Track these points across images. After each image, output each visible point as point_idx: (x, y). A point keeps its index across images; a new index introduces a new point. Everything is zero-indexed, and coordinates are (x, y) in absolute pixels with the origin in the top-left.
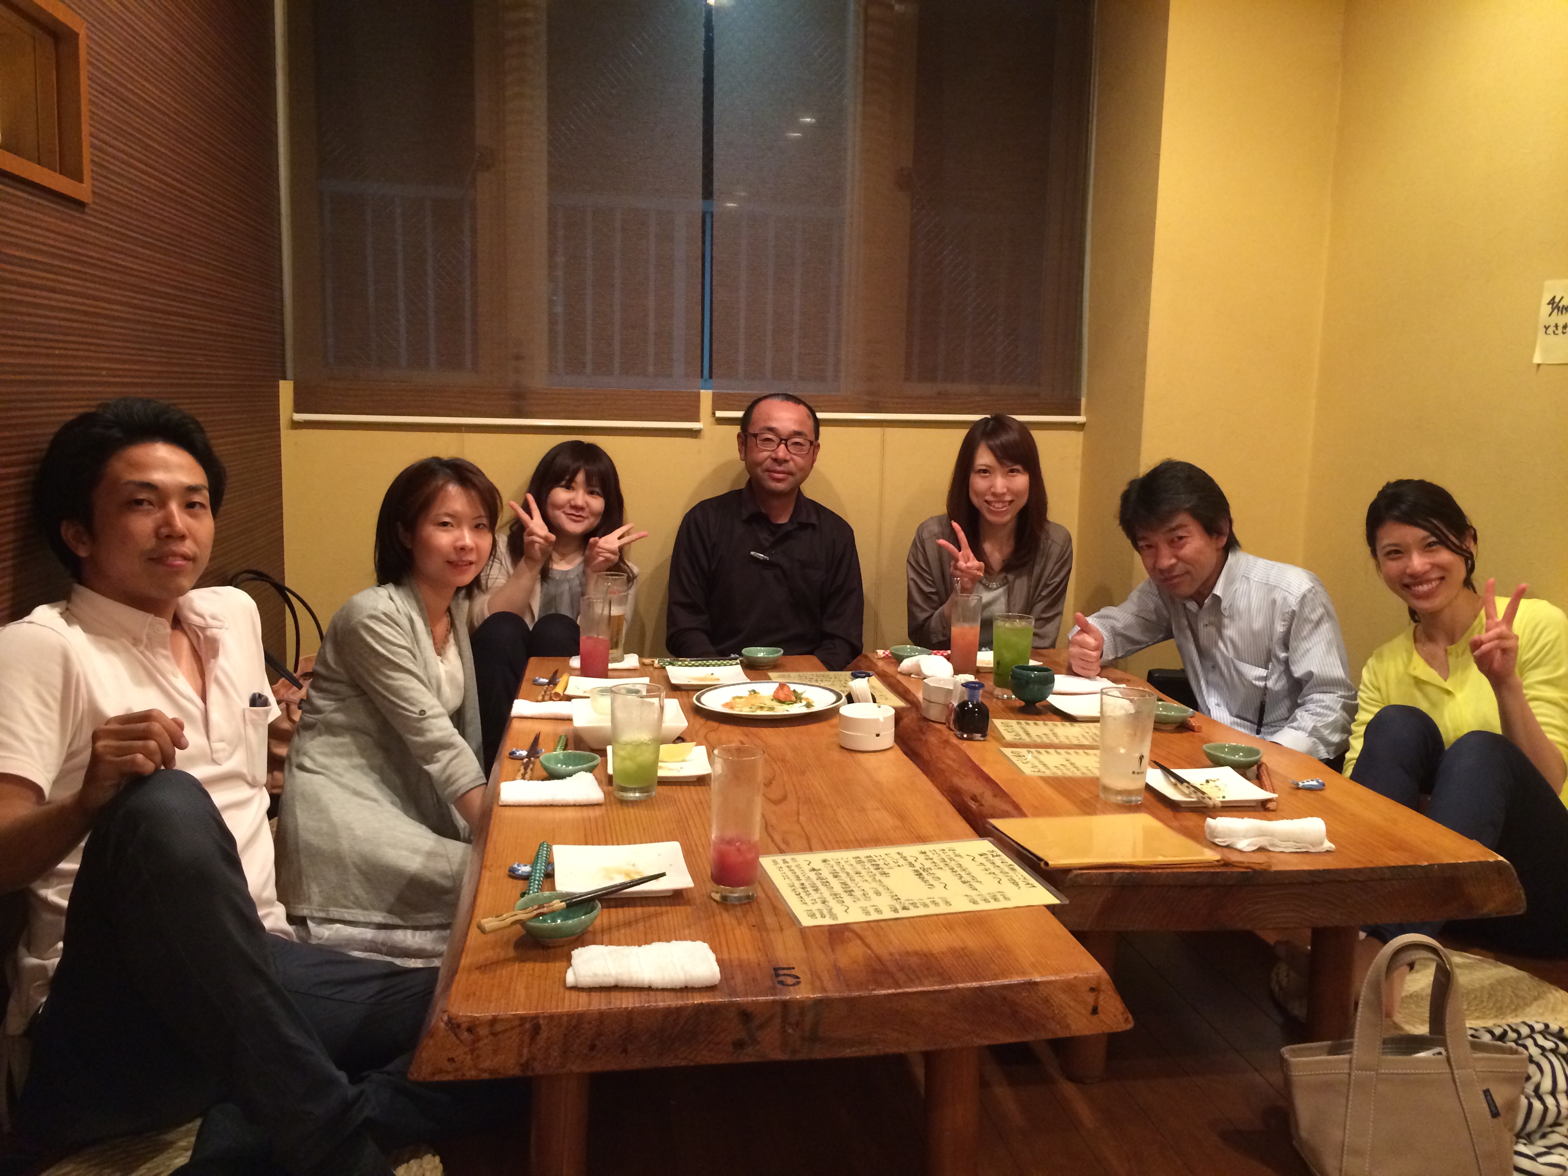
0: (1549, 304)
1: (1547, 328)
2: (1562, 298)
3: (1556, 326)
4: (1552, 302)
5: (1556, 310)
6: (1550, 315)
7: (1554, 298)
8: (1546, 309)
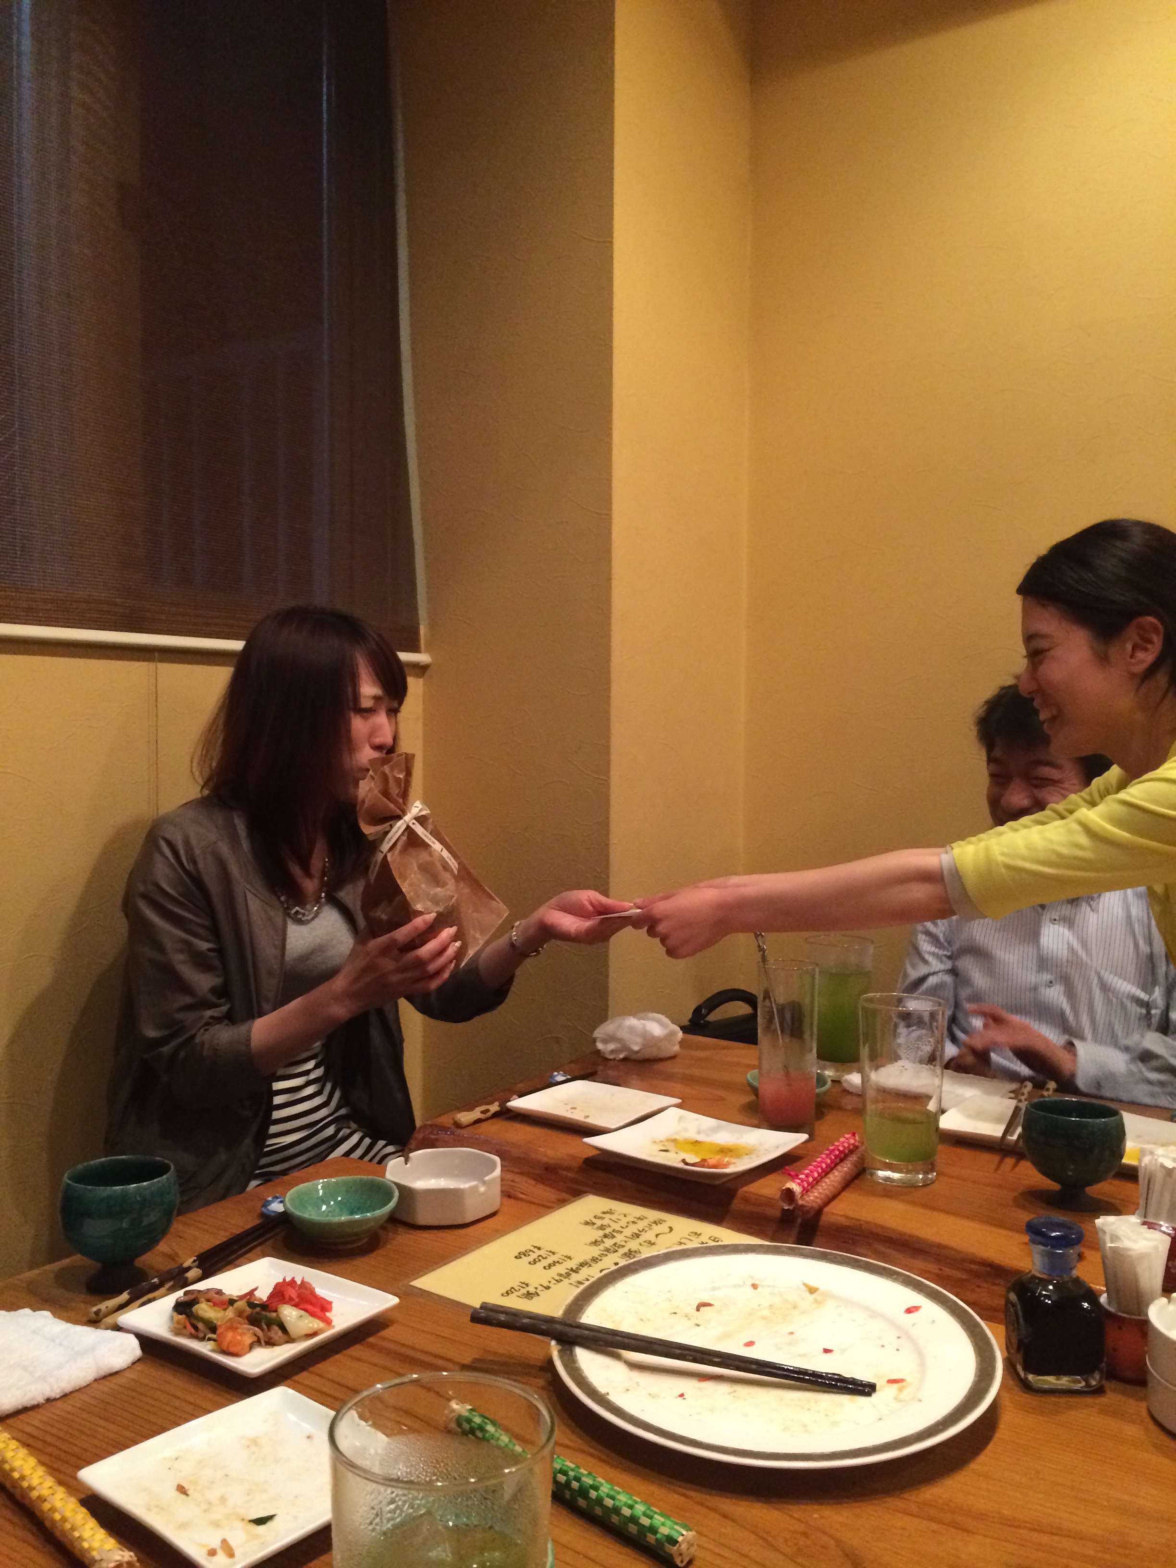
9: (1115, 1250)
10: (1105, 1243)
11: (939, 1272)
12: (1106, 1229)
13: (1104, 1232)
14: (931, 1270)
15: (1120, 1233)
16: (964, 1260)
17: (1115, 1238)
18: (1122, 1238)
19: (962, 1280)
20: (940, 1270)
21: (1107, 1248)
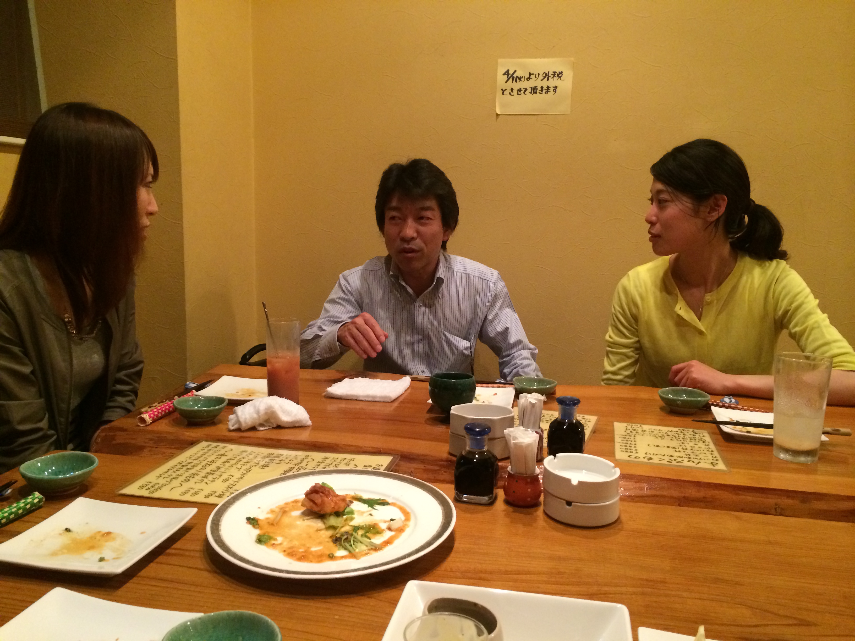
0: (504, 74)
1: (503, 91)
2: (515, 71)
3: (512, 90)
4: (507, 73)
5: (511, 79)
6: (506, 82)
7: (508, 71)
8: (501, 79)
9: (516, 444)
10: (510, 440)
11: (424, 468)
12: (512, 434)
13: (510, 436)
14: (420, 467)
15: (517, 435)
16: (436, 460)
17: (515, 438)
18: (518, 438)
19: (436, 470)
20: (425, 467)
21: (512, 444)
